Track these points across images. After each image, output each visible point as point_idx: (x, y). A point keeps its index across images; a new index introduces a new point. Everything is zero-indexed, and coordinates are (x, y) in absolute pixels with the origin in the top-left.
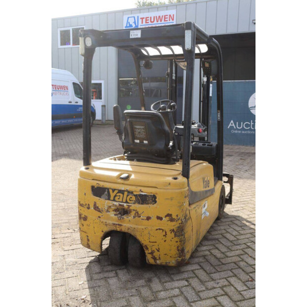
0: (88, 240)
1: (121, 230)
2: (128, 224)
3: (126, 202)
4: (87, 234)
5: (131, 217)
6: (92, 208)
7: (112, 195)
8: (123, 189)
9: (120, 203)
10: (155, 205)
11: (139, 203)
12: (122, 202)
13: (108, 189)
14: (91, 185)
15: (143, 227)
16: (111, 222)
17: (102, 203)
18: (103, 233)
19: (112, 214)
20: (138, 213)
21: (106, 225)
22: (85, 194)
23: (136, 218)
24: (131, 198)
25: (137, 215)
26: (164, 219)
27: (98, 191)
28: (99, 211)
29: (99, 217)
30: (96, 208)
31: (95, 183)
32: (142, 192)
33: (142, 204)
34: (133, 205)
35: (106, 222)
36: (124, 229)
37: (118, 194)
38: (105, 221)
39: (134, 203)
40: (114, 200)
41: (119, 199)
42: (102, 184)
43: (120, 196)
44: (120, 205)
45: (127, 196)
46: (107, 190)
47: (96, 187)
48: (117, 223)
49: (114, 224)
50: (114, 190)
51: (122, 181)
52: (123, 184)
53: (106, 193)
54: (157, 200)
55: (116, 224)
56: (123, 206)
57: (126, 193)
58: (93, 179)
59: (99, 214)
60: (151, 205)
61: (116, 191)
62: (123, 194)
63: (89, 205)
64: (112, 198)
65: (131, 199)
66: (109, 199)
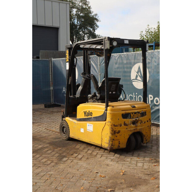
0: (119, 143)
2: (139, 127)
3: (138, 118)
5: (139, 124)
6: (123, 125)
7: (132, 116)
10: (146, 116)
12: (136, 118)
13: (130, 113)
14: (122, 114)
15: (144, 127)
16: (132, 129)
17: (128, 121)
18: (129, 136)
19: (132, 125)
20: (141, 121)
21: (131, 131)
22: (118, 119)
24: (139, 115)
25: (142, 122)
26: (149, 121)
27: (125, 116)
28: (127, 126)
29: (127, 128)
30: (125, 124)
31: (124, 112)
33: (143, 117)
34: (140, 118)
36: (138, 130)
38: (130, 129)
40: (133, 118)
42: (127, 112)
44: (136, 119)
47: (124, 114)
48: (135, 128)
49: (134, 129)
50: (132, 113)
51: (134, 108)
53: (129, 115)
54: (146, 114)
56: (137, 119)
57: (137, 113)
58: (122, 111)
60: (145, 116)
61: (134, 113)
62: (136, 114)
63: (121, 124)
64: (132, 118)
66: (131, 118)
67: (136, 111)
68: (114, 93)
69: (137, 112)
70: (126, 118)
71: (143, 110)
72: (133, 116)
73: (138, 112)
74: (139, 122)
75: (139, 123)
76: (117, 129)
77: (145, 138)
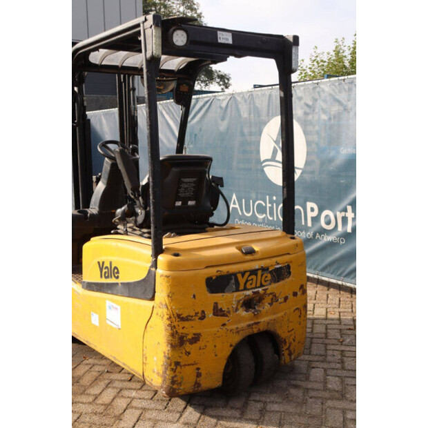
0: (199, 375)
1: (259, 329)
2: (267, 317)
3: (262, 286)
4: (196, 366)
5: (266, 306)
6: (210, 315)
7: (242, 281)
8: (257, 267)
9: (253, 290)
10: (290, 278)
11: (275, 282)
12: (256, 287)
13: (235, 275)
14: (206, 277)
15: (282, 314)
16: (243, 325)
17: (228, 299)
18: (232, 348)
19: (242, 313)
20: (275, 296)
21: (238, 332)
22: (194, 296)
23: (274, 303)
24: (266, 277)
25: (275, 298)
26: (298, 293)
27: (217, 284)
28: (224, 315)
29: (224, 325)
30: (218, 312)
31: (213, 272)
32: (278, 264)
33: (278, 281)
34: (269, 287)
35: (237, 328)
36: (262, 327)
37: (250, 278)
38: (234, 327)
39: (270, 284)
40: (245, 289)
41: (251, 284)
42: (225, 269)
43: (252, 279)
44: (254, 293)
45: (262, 275)
46: (233, 277)
47: (214, 278)
48: (252, 322)
49: (249, 326)
50: (243, 274)
51: (249, 257)
52: (252, 260)
53: (233, 281)
54: (291, 270)
55: (253, 324)
56: (258, 292)
57: (260, 273)
58: (207, 267)
59: (224, 320)
60: (287, 280)
61: (247, 274)
62: (256, 275)
63: (203, 312)
64: (242, 287)
65: (266, 279)
66: (238, 290)
67: (256, 265)
68: (191, 203)
69: (258, 270)
70: (223, 292)
71: (278, 259)
72: (247, 281)
73: (264, 269)
74: (268, 299)
75: (267, 304)
76: (190, 329)
77: (288, 349)
